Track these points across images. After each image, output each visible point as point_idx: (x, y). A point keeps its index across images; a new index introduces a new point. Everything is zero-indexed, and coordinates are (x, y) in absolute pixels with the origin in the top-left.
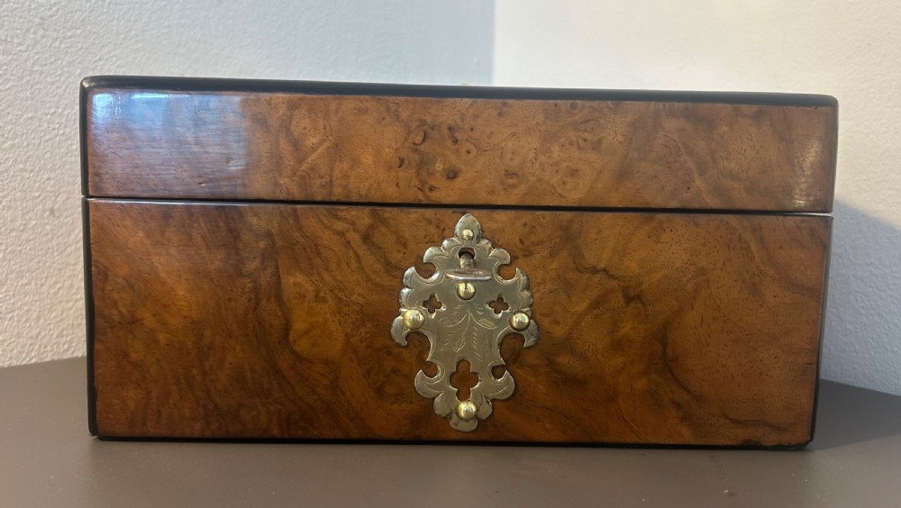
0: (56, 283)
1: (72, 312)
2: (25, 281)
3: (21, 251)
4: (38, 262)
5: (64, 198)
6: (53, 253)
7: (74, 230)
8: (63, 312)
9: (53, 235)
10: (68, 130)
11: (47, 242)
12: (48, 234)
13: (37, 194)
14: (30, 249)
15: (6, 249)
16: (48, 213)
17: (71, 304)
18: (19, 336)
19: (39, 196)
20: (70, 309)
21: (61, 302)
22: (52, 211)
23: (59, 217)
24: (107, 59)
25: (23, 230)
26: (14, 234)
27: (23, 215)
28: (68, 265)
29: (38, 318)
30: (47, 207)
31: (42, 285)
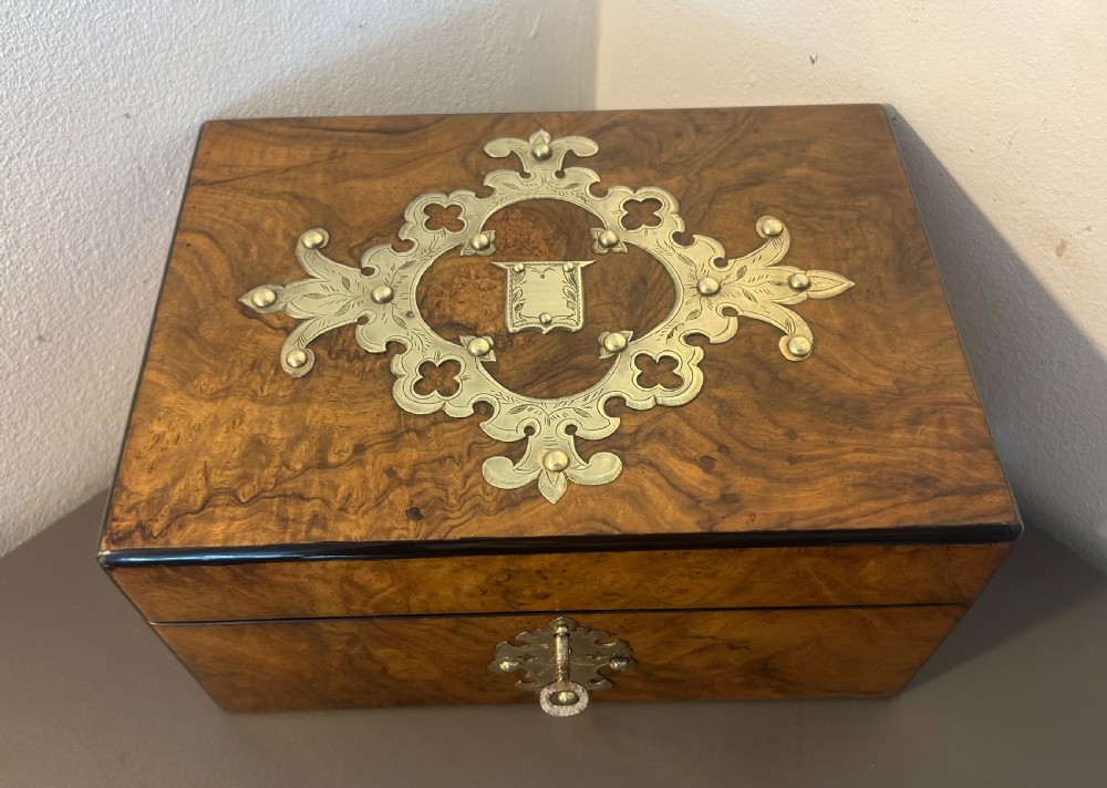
0: (78, 391)
1: (108, 402)
2: (46, 405)
3: (28, 387)
4: (51, 385)
5: (47, 320)
6: (62, 370)
7: (74, 340)
8: (98, 408)
9: (53, 357)
10: (14, 257)
11: (51, 364)
12: (48, 359)
13: (16, 333)
14: (37, 380)
15: (12, 393)
16: (36, 343)
17: (103, 398)
18: (64, 444)
19: (19, 333)
20: (104, 402)
21: (92, 402)
22: (40, 338)
23: (50, 340)
24: (19, 155)
25: (19, 370)
26: (11, 377)
27: (11, 357)
28: (83, 372)
29: (76, 424)
30: (33, 338)
31: (65, 400)
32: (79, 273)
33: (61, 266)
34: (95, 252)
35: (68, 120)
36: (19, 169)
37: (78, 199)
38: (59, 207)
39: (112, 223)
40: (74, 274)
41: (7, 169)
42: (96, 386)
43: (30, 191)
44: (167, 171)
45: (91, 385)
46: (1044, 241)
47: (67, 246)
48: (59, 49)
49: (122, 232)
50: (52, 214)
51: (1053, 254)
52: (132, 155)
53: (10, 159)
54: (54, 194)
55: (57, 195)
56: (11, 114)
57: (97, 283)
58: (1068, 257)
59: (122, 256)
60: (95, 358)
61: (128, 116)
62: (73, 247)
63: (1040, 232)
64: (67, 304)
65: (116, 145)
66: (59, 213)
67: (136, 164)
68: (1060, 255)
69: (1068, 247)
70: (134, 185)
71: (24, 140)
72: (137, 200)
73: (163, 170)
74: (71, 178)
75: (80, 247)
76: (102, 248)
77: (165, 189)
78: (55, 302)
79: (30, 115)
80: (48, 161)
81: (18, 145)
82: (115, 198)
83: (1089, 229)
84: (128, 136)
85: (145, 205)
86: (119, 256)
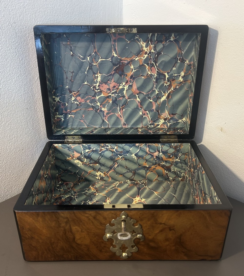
32: (9, 143)
33: (6, 140)
34: (14, 139)
35: (16, 107)
36: (4, 115)
37: (13, 125)
38: (9, 126)
39: (19, 132)
40: (8, 143)
41: (1, 114)
42: (5, 176)
43: (4, 120)
44: (32, 124)
45: (4, 175)
46: (218, 129)
47: (9, 136)
48: (18, 91)
49: (20, 135)
50: (7, 127)
51: (220, 131)
52: (26, 118)
53: (3, 112)
54: (9, 122)
55: (9, 123)
56: (6, 102)
57: (12, 147)
58: (223, 131)
59: (19, 141)
60: (7, 168)
61: (27, 109)
62: (10, 136)
63: (217, 127)
64: (5, 150)
65: (23, 115)
66: (9, 127)
67: (26, 120)
68: (222, 131)
69: (223, 128)
70: (25, 125)
71: (6, 109)
72: (25, 128)
73: (32, 123)
74: (13, 120)
75: (11, 136)
76: (16, 138)
77: (31, 128)
78: (2, 149)
79: (9, 104)
80: (10, 114)
81: (5, 109)
82: (21, 127)
83: (226, 123)
84: (26, 113)
85: (26, 130)
86: (18, 141)
